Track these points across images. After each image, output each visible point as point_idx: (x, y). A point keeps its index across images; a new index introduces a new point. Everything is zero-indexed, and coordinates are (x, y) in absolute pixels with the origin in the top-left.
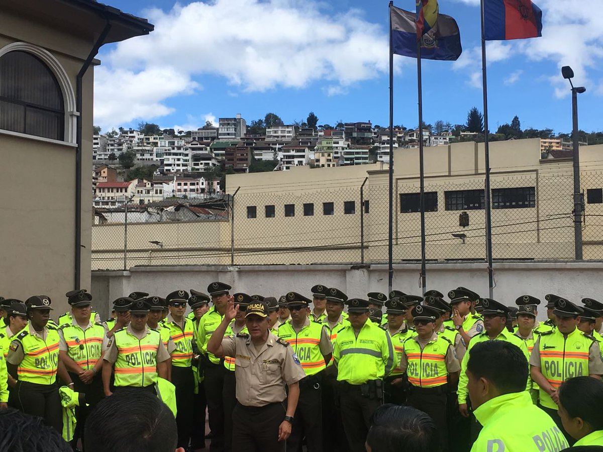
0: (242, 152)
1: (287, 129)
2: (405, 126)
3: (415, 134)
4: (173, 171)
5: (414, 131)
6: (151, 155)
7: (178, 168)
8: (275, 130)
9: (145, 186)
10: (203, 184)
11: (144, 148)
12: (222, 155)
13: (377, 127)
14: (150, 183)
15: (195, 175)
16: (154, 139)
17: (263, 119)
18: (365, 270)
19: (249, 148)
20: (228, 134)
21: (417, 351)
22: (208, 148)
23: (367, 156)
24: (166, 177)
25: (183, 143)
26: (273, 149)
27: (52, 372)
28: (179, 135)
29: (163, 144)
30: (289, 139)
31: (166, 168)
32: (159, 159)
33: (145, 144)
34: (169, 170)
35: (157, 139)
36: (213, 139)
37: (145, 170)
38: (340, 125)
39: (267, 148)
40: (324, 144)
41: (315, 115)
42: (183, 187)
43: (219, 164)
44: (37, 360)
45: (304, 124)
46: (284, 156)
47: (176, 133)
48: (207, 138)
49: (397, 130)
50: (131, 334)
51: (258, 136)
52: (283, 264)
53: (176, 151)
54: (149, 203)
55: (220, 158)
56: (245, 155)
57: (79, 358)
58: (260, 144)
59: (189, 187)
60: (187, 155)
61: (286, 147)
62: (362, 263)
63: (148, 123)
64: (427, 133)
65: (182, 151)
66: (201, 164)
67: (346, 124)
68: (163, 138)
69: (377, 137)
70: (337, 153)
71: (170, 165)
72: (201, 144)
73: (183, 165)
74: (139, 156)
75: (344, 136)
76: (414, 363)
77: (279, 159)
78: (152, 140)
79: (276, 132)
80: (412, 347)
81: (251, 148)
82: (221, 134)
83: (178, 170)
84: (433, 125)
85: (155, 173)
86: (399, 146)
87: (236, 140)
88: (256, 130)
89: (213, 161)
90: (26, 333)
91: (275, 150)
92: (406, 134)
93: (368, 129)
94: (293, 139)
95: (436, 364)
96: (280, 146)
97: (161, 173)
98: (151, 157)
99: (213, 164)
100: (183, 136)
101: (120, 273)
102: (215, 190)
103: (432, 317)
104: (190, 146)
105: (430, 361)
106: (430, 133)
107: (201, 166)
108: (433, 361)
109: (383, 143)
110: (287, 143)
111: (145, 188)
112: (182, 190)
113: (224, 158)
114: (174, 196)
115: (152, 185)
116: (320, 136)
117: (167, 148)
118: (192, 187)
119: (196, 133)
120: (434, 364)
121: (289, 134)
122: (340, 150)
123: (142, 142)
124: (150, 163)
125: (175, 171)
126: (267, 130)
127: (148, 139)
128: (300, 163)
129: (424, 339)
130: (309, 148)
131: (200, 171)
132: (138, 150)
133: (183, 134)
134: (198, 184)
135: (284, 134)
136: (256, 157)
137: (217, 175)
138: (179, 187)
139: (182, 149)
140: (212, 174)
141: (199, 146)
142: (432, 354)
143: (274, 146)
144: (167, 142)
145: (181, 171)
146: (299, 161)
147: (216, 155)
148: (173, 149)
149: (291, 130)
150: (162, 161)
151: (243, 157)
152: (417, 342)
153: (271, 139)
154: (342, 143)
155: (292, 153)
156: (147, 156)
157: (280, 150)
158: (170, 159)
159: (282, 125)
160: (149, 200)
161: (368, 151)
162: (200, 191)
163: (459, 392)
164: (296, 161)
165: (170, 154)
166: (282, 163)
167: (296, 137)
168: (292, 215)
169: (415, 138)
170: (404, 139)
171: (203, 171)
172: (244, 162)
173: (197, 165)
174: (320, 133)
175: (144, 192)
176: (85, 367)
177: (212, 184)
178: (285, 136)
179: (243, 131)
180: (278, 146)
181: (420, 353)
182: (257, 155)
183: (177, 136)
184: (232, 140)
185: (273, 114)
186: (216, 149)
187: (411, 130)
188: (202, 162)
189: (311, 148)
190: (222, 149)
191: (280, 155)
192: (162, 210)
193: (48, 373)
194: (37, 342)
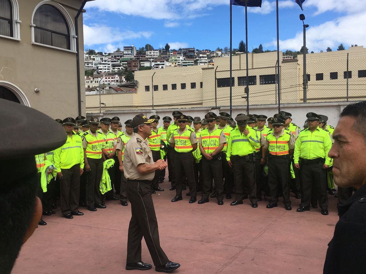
0: (135, 63)
1: (156, 52)
2: (210, 50)
3: (215, 53)
4: (103, 72)
5: (214, 52)
6: (92, 64)
7: (105, 70)
8: (150, 52)
9: (90, 79)
10: (117, 78)
11: (89, 61)
12: (126, 64)
13: (197, 50)
14: (92, 78)
15: (114, 74)
16: (93, 57)
17: (144, 47)
18: (218, 110)
19: (138, 61)
20: (128, 54)
21: (274, 139)
22: (119, 61)
23: (193, 64)
24: (100, 75)
25: (107, 59)
26: (149, 61)
27: (100, 153)
28: (105, 55)
29: (98, 59)
30: (157, 56)
31: (99, 70)
32: (96, 66)
33: (89, 59)
34: (101, 72)
35: (94, 57)
36: (121, 56)
37: (89, 72)
38: (180, 49)
39: (147, 60)
40: (173, 58)
41: (169, 45)
42: (108, 80)
43: (124, 69)
44: (93, 146)
45: (163, 49)
46: (155, 64)
47: (103, 54)
48: (118, 56)
49: (206, 51)
50: (128, 136)
51: (142, 55)
52: (178, 108)
53: (104, 62)
54: (92, 87)
55: (125, 65)
56: (136, 64)
57: (106, 147)
58: (143, 59)
59: (111, 79)
60: (109, 64)
61: (155, 60)
62: (216, 107)
63: (90, 49)
64: (221, 53)
65: (107, 62)
66: (116, 68)
67: (183, 49)
68: (97, 56)
69: (197, 55)
70: (179, 62)
71: (101, 69)
72: (115, 59)
73: (108, 69)
74: (86, 65)
75: (182, 55)
76: (273, 145)
77: (152, 66)
78: (92, 57)
79: (150, 53)
80: (271, 138)
81: (139, 61)
82: (125, 54)
83: (105, 72)
84: (223, 49)
85: (94, 73)
86: (208, 59)
87: (132, 57)
88: (141, 53)
89: (122, 67)
90: (87, 133)
91: (150, 62)
92: (211, 53)
93: (193, 51)
94: (158, 56)
95: (284, 146)
96: (153, 60)
97: (97, 73)
98: (92, 66)
99: (121, 68)
100: (107, 55)
101: (98, 115)
102: (123, 81)
103: (282, 124)
104: (110, 60)
105: (281, 145)
106: (222, 53)
107: (116, 70)
108: (283, 145)
109: (200, 58)
110: (156, 58)
111: (90, 80)
112: (108, 81)
113: (127, 65)
114: (104, 84)
115: (93, 79)
116: (171, 55)
117: (99, 61)
118: (112, 79)
119: (113, 54)
120: (283, 146)
121: (157, 54)
122: (180, 61)
123: (87, 59)
124: (92, 68)
125: (104, 72)
126: (146, 52)
127: (90, 57)
128: (162, 67)
129: (277, 134)
130: (166, 60)
131: (116, 72)
132: (86, 62)
133: (107, 54)
134: (115, 78)
135: (154, 54)
136: (142, 65)
137: (124, 74)
138: (106, 80)
139: (107, 61)
140: (121, 73)
141: (114, 60)
142: (282, 141)
143: (150, 60)
144: (99, 58)
145: (107, 72)
146: (161, 67)
147: (123, 64)
148: (103, 61)
149: (157, 52)
150: (97, 67)
151: (135, 65)
152: (274, 135)
153: (148, 56)
154: (182, 58)
155: (159, 63)
156: (90, 65)
157: (153, 61)
158: (101, 67)
159: (154, 50)
160: (92, 86)
161: (193, 61)
162: (116, 81)
163: (295, 158)
164: (160, 66)
165: (101, 64)
166: (154, 67)
167: (160, 55)
168: (166, 89)
169: (215, 55)
170: (210, 56)
171: (117, 72)
172: (136, 67)
173: (114, 69)
174: (171, 53)
175: (89, 82)
176: (109, 152)
177: (122, 77)
178: (155, 55)
179: (135, 53)
180: (151, 60)
181: (276, 140)
182: (142, 64)
183: (104, 56)
184: (130, 57)
185: (149, 45)
186: (122, 61)
187: (213, 52)
188: (116, 67)
189: (167, 61)
190: (126, 61)
191: (153, 64)
192: (103, 89)
193: (98, 153)
194: (92, 138)
